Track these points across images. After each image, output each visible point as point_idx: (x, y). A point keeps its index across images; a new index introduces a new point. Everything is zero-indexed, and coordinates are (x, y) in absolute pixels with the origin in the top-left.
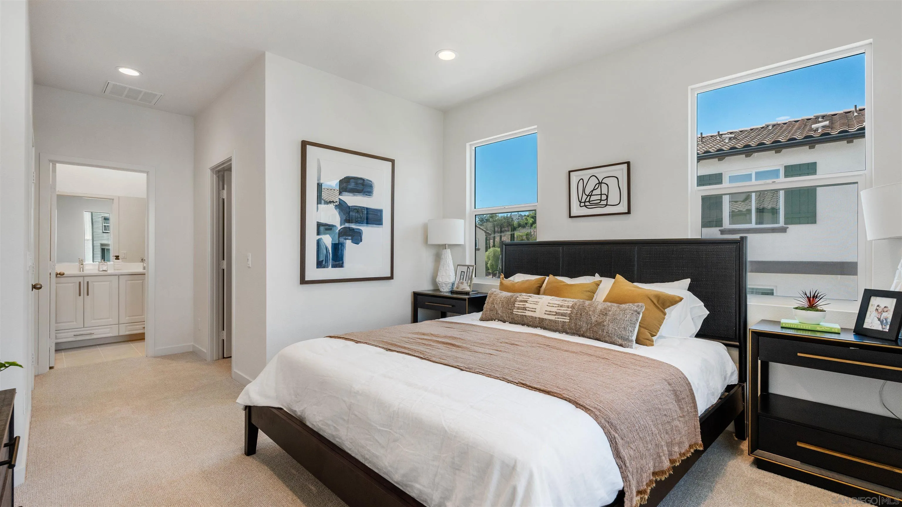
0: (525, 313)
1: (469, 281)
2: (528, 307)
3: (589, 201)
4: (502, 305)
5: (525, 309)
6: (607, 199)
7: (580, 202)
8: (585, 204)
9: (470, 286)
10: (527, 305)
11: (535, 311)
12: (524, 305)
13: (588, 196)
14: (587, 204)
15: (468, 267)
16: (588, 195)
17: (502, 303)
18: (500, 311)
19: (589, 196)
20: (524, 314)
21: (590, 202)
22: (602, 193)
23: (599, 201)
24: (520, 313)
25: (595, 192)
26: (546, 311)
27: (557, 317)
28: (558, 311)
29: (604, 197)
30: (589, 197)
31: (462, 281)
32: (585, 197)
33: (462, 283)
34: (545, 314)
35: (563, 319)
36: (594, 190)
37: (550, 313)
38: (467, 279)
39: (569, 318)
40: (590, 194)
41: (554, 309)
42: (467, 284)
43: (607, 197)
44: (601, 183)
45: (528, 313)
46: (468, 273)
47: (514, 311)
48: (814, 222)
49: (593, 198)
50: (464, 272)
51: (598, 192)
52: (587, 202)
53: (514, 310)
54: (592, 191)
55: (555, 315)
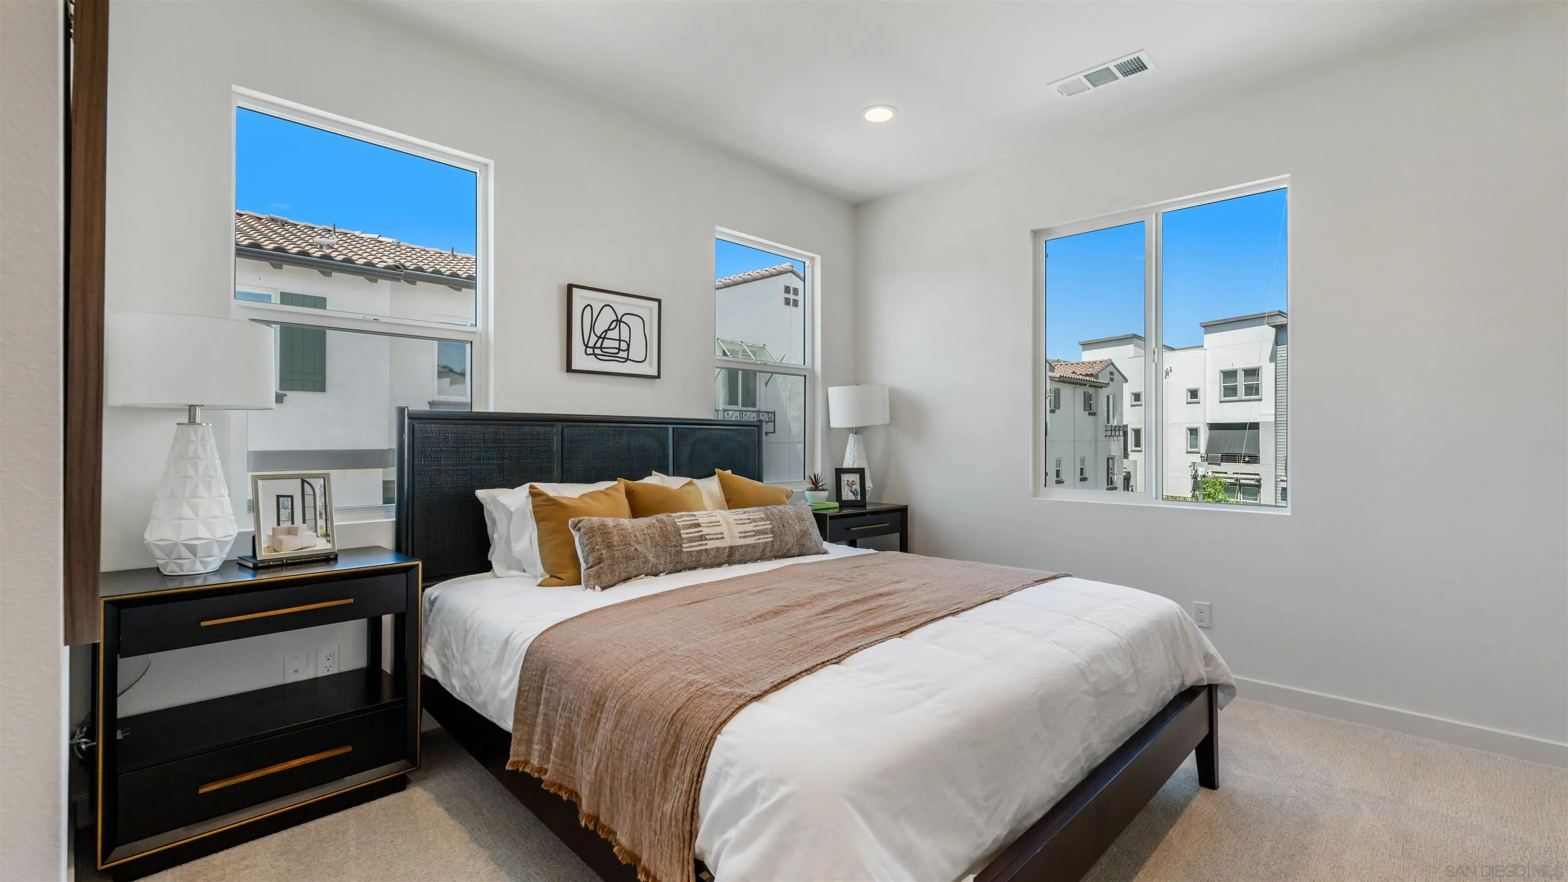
0: (706, 544)
1: (321, 523)
2: (709, 534)
3: (601, 348)
4: (652, 542)
5: (702, 538)
6: (628, 350)
7: (587, 346)
8: (594, 351)
9: (327, 535)
10: (705, 531)
11: (723, 538)
12: (699, 532)
13: (599, 337)
14: (598, 351)
15: (303, 481)
16: (599, 335)
17: (651, 538)
18: (651, 555)
19: (602, 338)
20: (703, 548)
21: (603, 350)
22: (618, 338)
23: (616, 351)
24: (695, 547)
25: (610, 334)
26: (740, 533)
27: (757, 537)
28: (755, 529)
29: (624, 346)
30: (601, 340)
31: (286, 524)
32: (593, 339)
33: (292, 532)
34: (740, 537)
35: (765, 538)
36: (609, 329)
37: (747, 534)
38: (309, 515)
39: (772, 535)
40: (603, 336)
41: (750, 527)
42: (316, 531)
43: (629, 345)
44: (620, 321)
45: (711, 545)
46: (309, 500)
47: (684, 548)
48: (322, 389)
49: (607, 343)
50: (292, 497)
51: (613, 334)
52: (597, 348)
53: (683, 545)
54: (606, 331)
55: (755, 536)
